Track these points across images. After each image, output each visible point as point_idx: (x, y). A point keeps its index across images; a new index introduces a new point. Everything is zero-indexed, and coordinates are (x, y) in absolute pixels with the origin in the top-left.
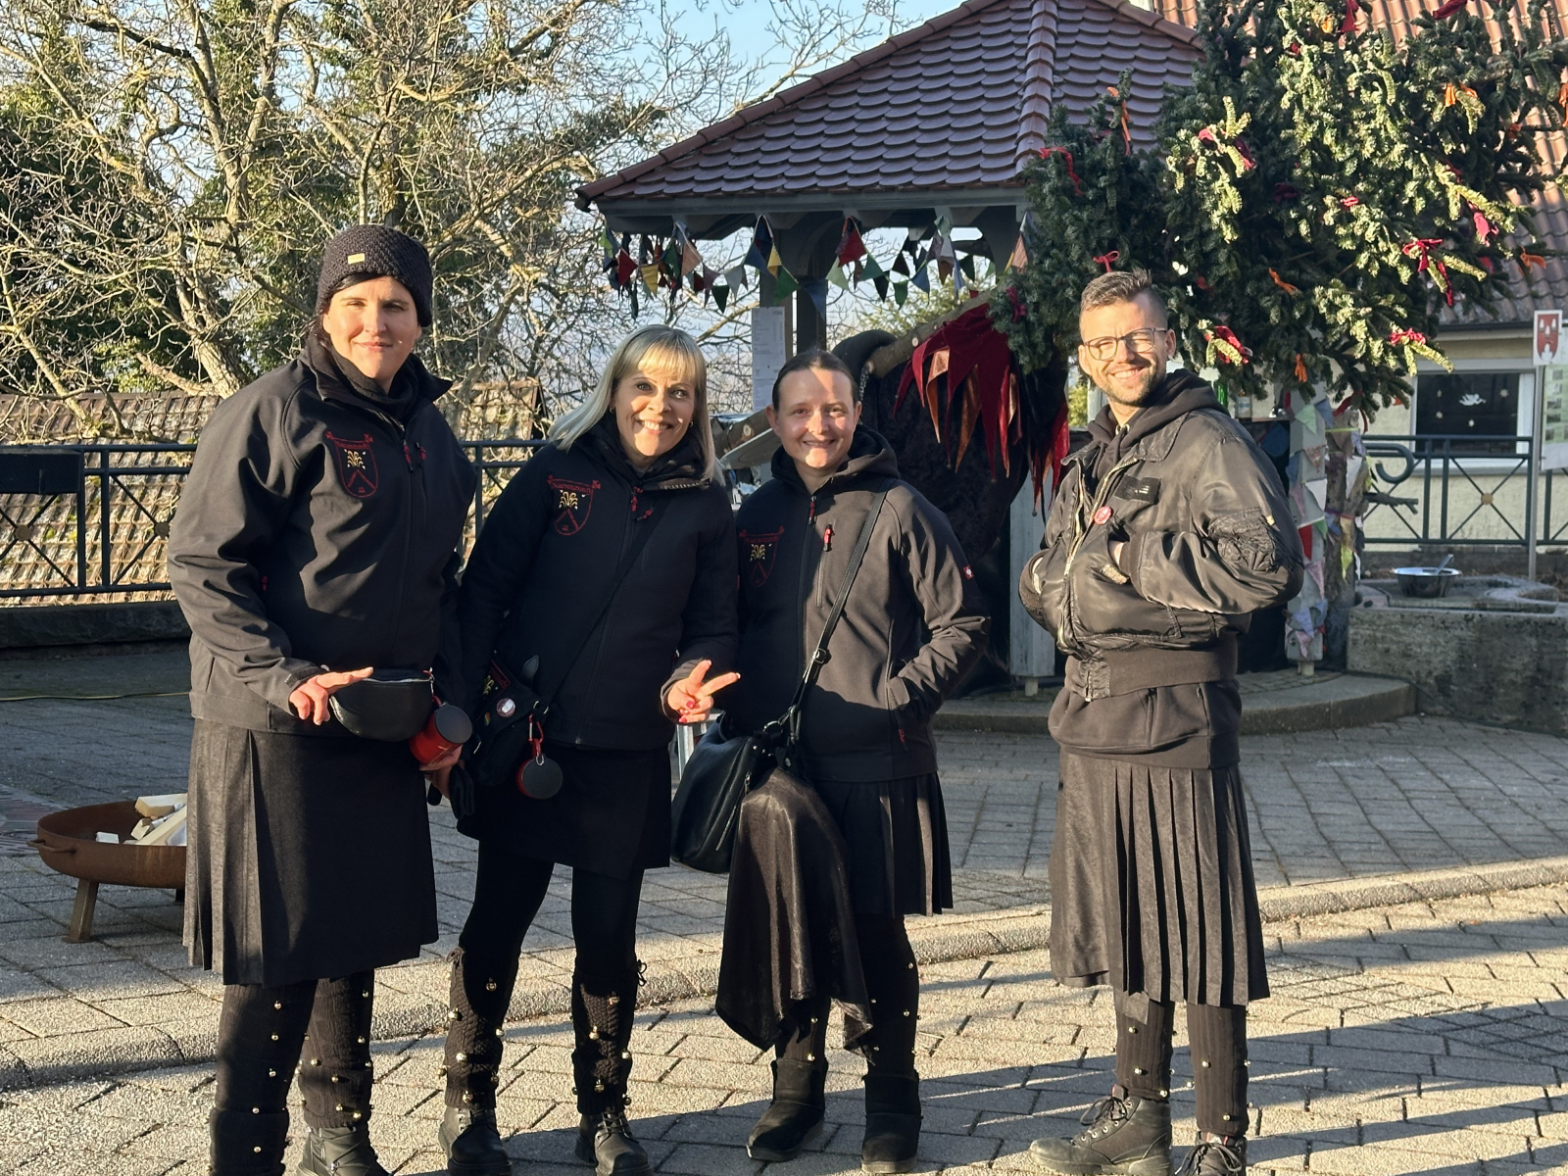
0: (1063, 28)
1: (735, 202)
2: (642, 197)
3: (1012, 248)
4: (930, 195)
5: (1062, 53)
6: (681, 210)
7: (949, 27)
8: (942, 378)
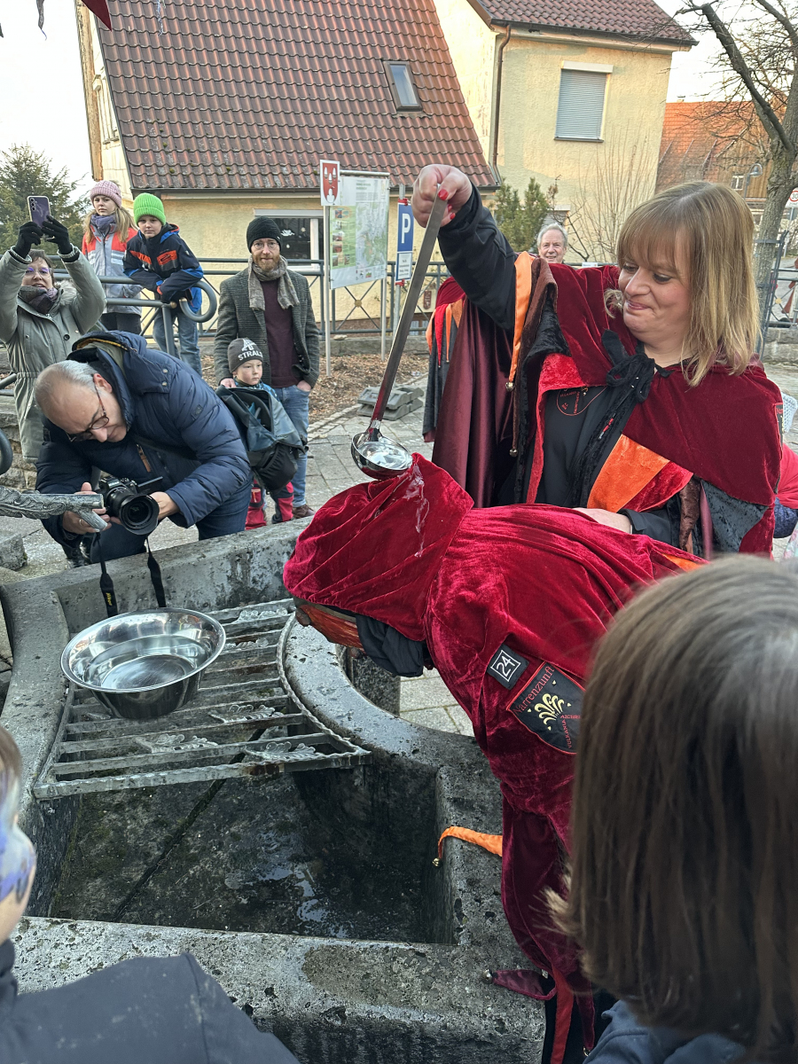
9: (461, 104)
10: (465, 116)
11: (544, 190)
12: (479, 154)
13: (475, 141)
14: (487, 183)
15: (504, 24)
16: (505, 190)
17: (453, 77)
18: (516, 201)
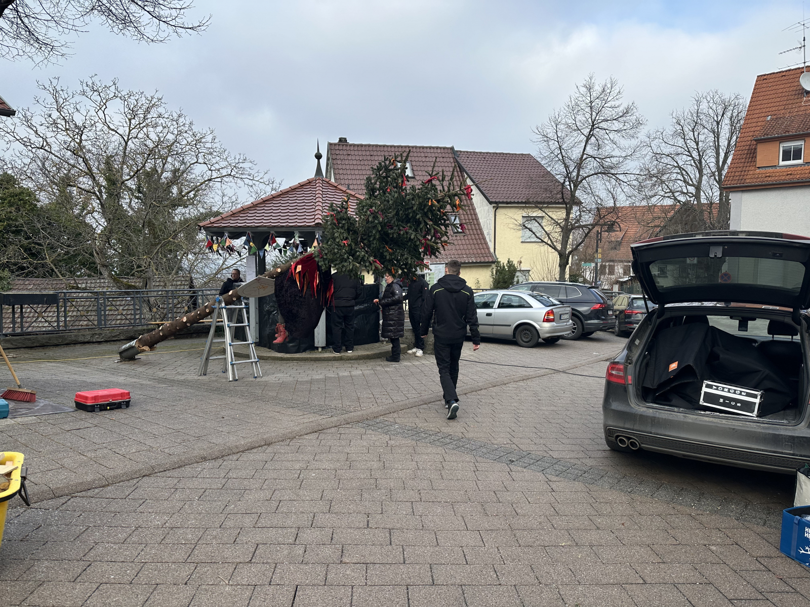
0: (324, 190)
1: (241, 229)
2: (216, 227)
3: (313, 242)
4: (293, 228)
5: (324, 196)
6: (226, 230)
7: (296, 189)
8: (299, 272)
9: (481, 229)
10: (482, 234)
11: (515, 263)
12: (488, 248)
13: (486, 244)
14: (491, 260)
15: (496, 203)
16: (498, 262)
17: (477, 219)
18: (504, 267)
